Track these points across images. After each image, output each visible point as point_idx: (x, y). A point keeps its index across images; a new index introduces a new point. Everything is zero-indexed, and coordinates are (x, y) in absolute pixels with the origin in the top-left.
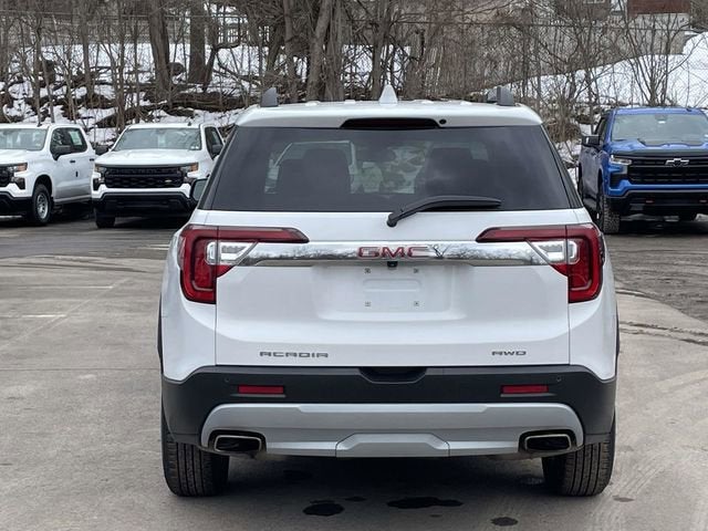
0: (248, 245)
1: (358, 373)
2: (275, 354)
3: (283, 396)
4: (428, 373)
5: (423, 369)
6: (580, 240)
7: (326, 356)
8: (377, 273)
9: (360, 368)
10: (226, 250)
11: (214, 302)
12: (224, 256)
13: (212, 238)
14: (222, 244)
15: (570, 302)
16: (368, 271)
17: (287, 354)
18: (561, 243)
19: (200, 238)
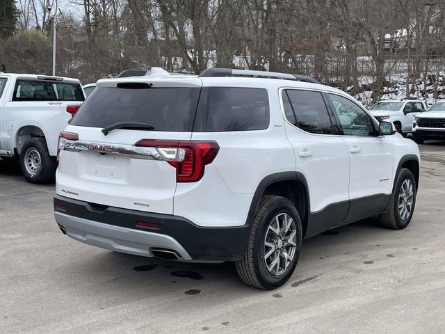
1: (85, 205)
3: (65, 211)
4: (108, 209)
5: (108, 207)
6: (188, 149)
9: (88, 203)
15: (177, 182)
18: (175, 150)
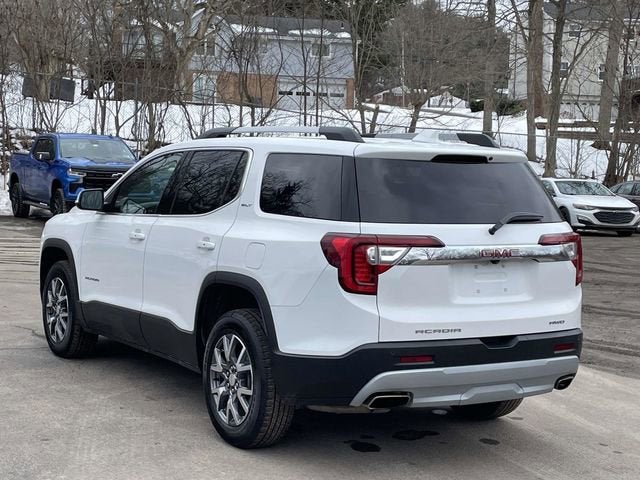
0: (404, 249)
1: (481, 343)
2: (426, 332)
3: (432, 363)
4: (520, 339)
7: (460, 330)
8: (482, 269)
9: (481, 339)
10: (384, 253)
11: (375, 293)
12: (384, 258)
13: (372, 244)
14: (382, 249)
15: (576, 285)
16: (476, 267)
17: (435, 331)
19: (361, 244)
